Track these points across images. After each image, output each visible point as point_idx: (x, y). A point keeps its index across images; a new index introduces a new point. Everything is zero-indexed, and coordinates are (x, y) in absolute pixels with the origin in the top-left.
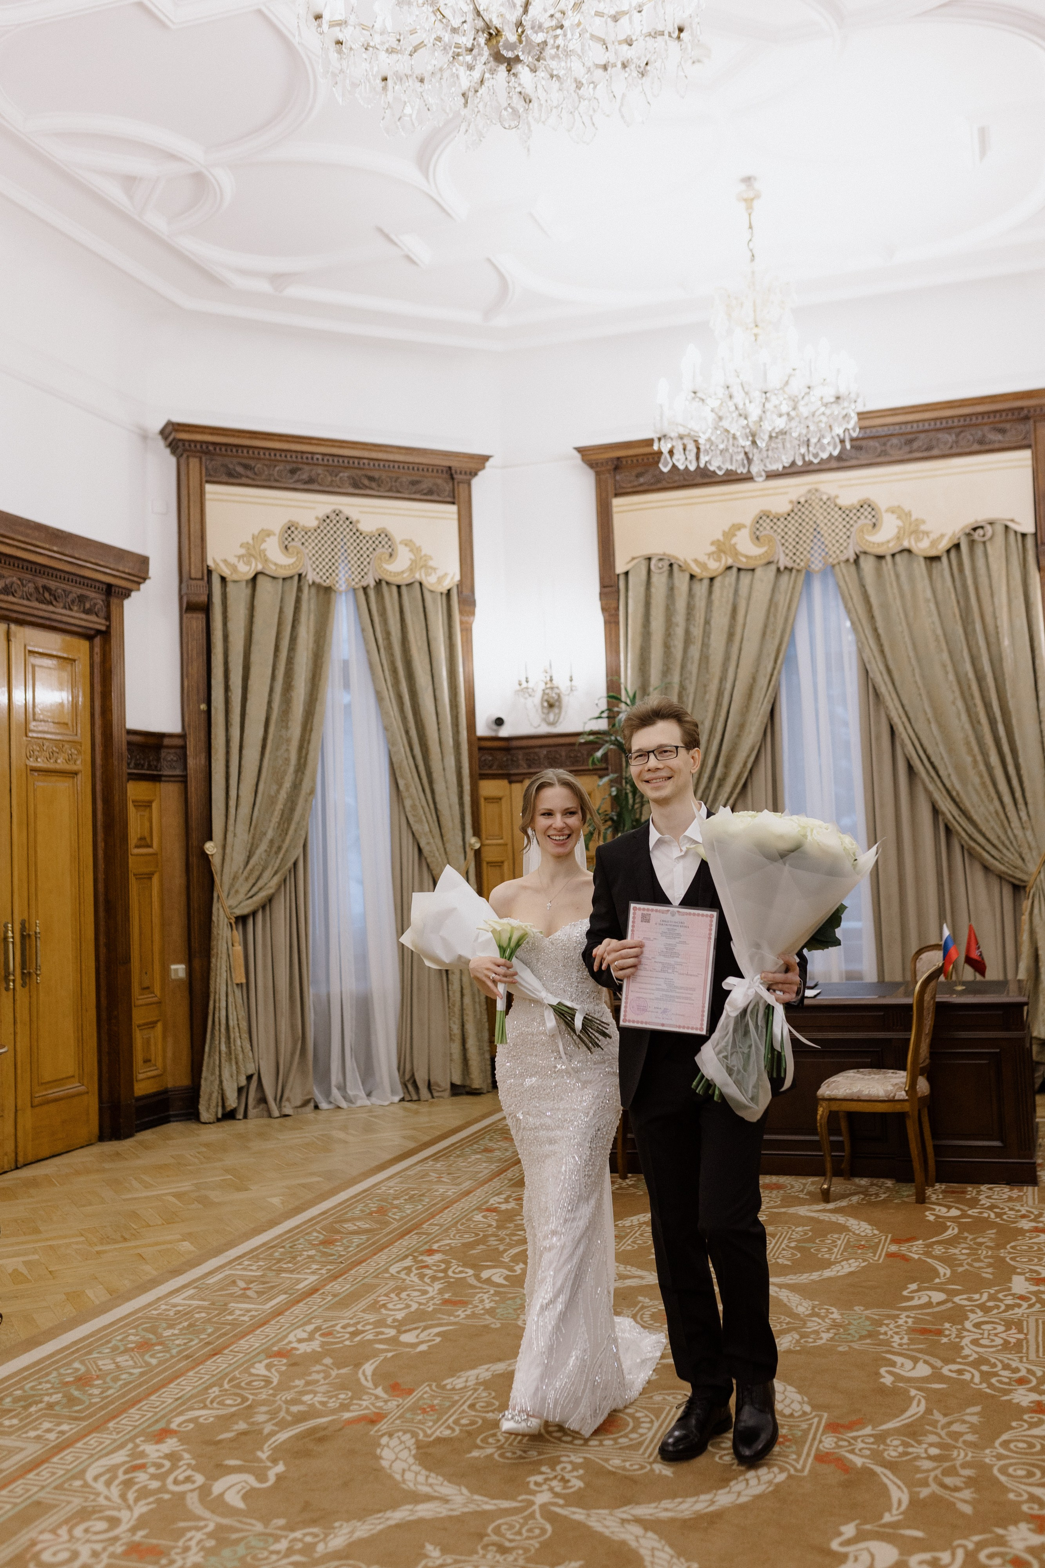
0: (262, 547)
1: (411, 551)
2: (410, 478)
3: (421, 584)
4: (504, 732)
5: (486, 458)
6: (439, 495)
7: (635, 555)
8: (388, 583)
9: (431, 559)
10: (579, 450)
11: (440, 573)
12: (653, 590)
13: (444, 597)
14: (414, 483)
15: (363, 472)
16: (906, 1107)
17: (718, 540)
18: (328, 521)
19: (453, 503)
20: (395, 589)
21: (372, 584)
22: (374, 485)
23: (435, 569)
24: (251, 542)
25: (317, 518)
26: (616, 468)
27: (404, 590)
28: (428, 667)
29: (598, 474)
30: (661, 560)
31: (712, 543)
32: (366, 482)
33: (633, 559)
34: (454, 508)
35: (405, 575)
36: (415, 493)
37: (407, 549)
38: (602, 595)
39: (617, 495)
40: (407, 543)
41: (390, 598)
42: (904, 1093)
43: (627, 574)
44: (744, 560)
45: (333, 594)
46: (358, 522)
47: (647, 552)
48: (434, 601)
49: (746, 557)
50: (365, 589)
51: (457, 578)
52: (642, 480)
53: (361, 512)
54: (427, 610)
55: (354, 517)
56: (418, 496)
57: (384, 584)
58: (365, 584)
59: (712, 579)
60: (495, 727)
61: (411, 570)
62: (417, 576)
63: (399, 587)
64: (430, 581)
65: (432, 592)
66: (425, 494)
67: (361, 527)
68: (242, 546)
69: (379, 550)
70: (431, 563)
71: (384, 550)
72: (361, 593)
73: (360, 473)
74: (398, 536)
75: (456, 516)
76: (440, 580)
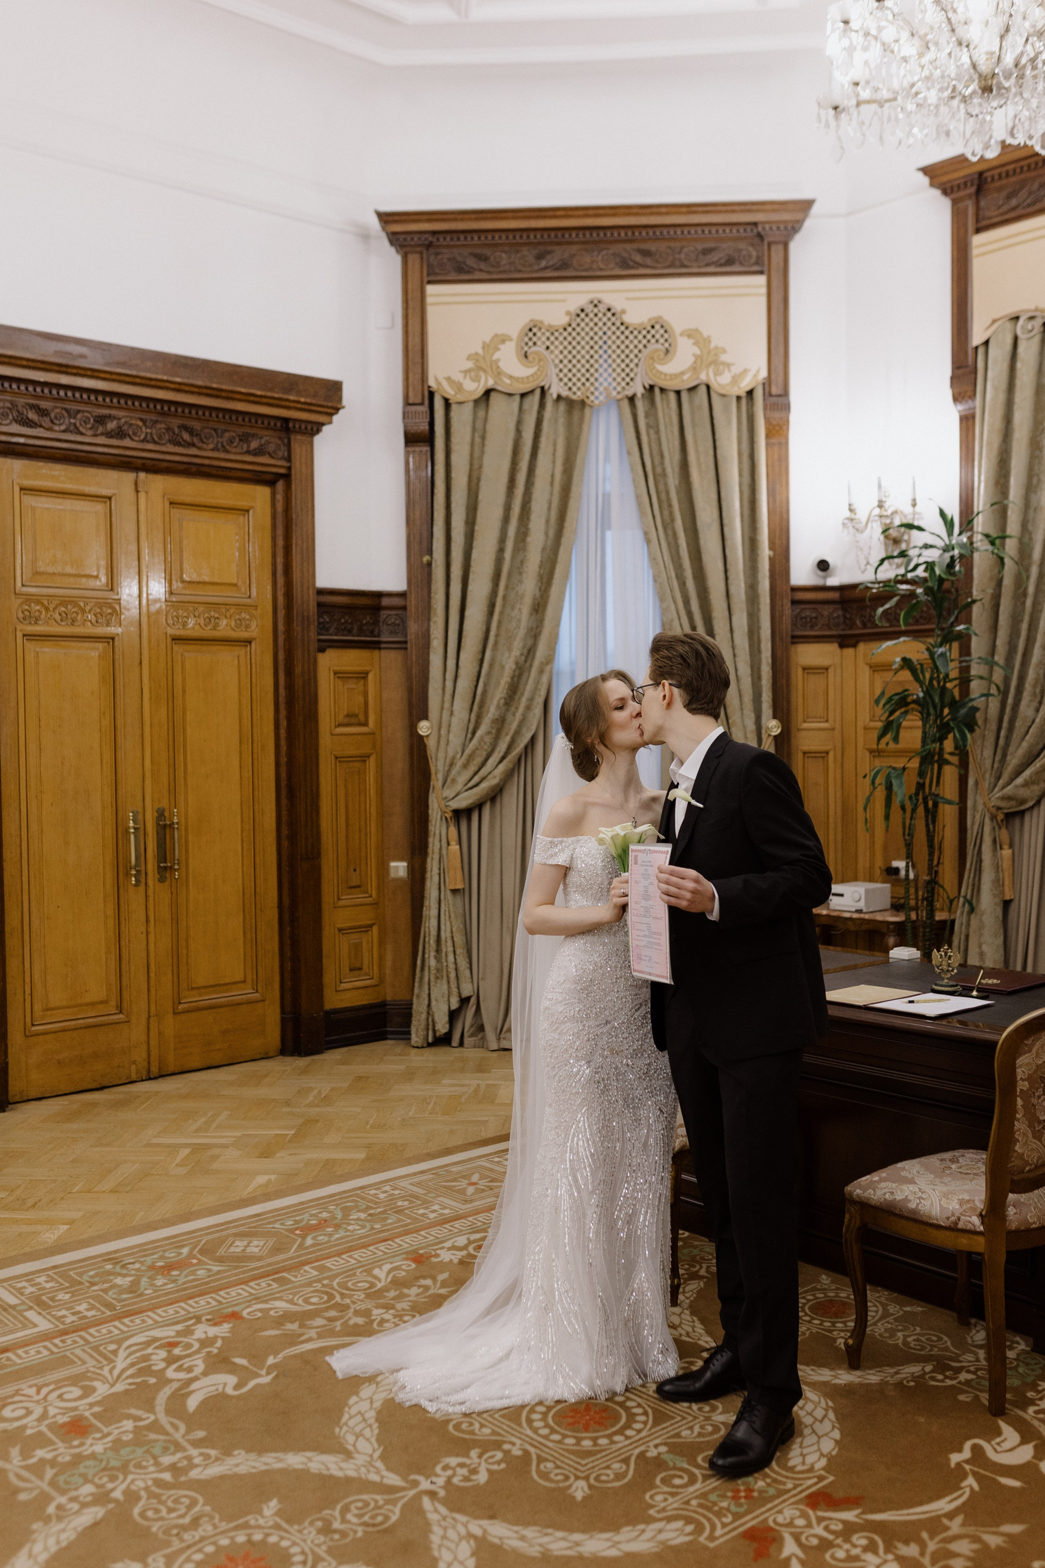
0: (495, 357)
1: (696, 344)
2: (700, 246)
3: (708, 387)
4: (832, 579)
5: (805, 206)
6: (741, 264)
7: (996, 316)
8: (662, 390)
9: (724, 351)
10: (926, 171)
11: (736, 370)
12: (1019, 365)
13: (744, 402)
14: (706, 252)
15: (635, 246)
16: (979, 1245)
18: (583, 315)
19: (761, 273)
20: (672, 397)
21: (640, 391)
22: (649, 261)
23: (728, 365)
24: (480, 351)
25: (568, 313)
26: (979, 191)
27: (685, 396)
28: (714, 496)
29: (955, 202)
30: (1032, 318)
32: (638, 258)
33: (994, 321)
34: (761, 280)
35: (685, 377)
36: (707, 265)
37: (691, 341)
38: (955, 380)
39: (978, 231)
40: (691, 334)
41: (666, 409)
42: (976, 1220)
43: (986, 344)
45: (587, 410)
46: (623, 312)
47: (1012, 310)
48: (727, 409)
50: (632, 399)
51: (764, 374)
52: (1014, 202)
53: (628, 299)
54: (716, 422)
55: (617, 306)
56: (712, 269)
57: (657, 391)
58: (630, 393)
60: (819, 573)
61: (694, 369)
62: (703, 377)
63: (678, 393)
64: (721, 381)
65: (723, 396)
66: (721, 265)
67: (627, 319)
68: (469, 358)
69: (652, 346)
70: (723, 358)
71: (659, 346)
72: (626, 404)
73: (628, 246)
74: (677, 326)
75: (764, 290)
76: (735, 379)
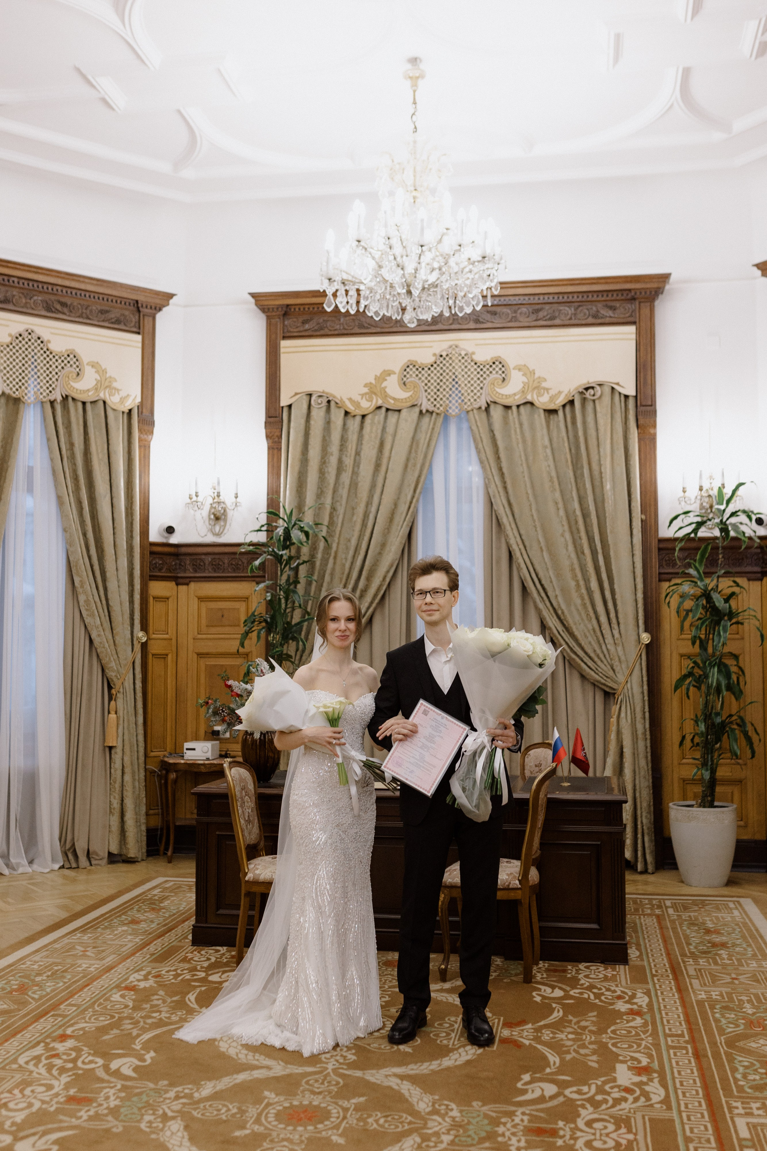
1: (97, 372)
2: (99, 308)
3: (104, 402)
4: (174, 539)
5: (171, 296)
6: (125, 325)
7: (298, 391)
8: (74, 399)
9: (116, 381)
10: (253, 295)
11: (123, 394)
12: (312, 422)
13: (125, 416)
14: (102, 312)
15: (56, 298)
16: (518, 895)
17: (371, 383)
18: (20, 339)
19: (139, 333)
20: (80, 405)
21: (59, 399)
22: (65, 310)
23: (118, 390)
25: (10, 335)
26: (285, 314)
27: (89, 407)
28: (108, 478)
29: (269, 318)
30: (320, 396)
31: (366, 386)
32: (58, 307)
33: (296, 394)
34: (139, 338)
35: (90, 394)
36: (103, 321)
37: (94, 370)
38: (268, 424)
39: (284, 338)
40: (94, 365)
41: (75, 413)
42: (517, 882)
43: (290, 406)
44: (392, 402)
45: (21, 405)
46: (49, 341)
47: (309, 389)
48: (116, 419)
49: (394, 399)
50: (52, 403)
51: (139, 399)
52: (307, 326)
53: (52, 333)
54: (109, 427)
55: (45, 337)
56: (106, 324)
57: (70, 399)
58: (52, 399)
59: (364, 416)
60: (166, 535)
61: (96, 389)
62: (102, 395)
63: (84, 403)
64: (113, 401)
65: (114, 410)
66: (112, 323)
67: (51, 346)
69: (67, 369)
70: (115, 385)
71: (72, 369)
72: (48, 406)
73: (53, 298)
74: (85, 358)
75: (140, 345)
76: (122, 400)
